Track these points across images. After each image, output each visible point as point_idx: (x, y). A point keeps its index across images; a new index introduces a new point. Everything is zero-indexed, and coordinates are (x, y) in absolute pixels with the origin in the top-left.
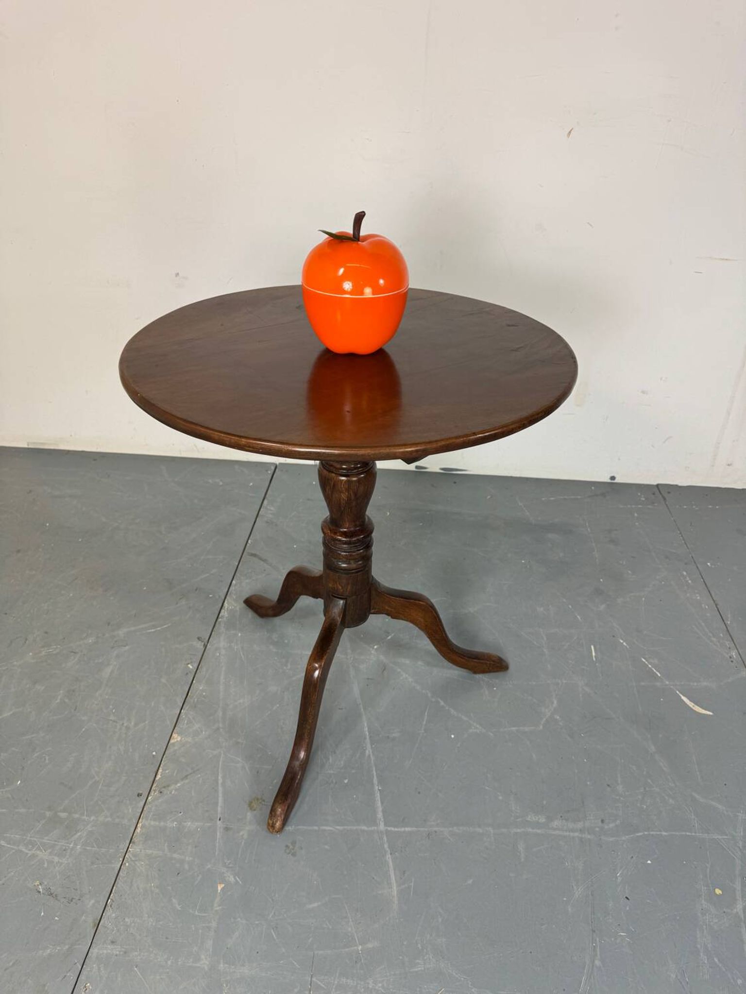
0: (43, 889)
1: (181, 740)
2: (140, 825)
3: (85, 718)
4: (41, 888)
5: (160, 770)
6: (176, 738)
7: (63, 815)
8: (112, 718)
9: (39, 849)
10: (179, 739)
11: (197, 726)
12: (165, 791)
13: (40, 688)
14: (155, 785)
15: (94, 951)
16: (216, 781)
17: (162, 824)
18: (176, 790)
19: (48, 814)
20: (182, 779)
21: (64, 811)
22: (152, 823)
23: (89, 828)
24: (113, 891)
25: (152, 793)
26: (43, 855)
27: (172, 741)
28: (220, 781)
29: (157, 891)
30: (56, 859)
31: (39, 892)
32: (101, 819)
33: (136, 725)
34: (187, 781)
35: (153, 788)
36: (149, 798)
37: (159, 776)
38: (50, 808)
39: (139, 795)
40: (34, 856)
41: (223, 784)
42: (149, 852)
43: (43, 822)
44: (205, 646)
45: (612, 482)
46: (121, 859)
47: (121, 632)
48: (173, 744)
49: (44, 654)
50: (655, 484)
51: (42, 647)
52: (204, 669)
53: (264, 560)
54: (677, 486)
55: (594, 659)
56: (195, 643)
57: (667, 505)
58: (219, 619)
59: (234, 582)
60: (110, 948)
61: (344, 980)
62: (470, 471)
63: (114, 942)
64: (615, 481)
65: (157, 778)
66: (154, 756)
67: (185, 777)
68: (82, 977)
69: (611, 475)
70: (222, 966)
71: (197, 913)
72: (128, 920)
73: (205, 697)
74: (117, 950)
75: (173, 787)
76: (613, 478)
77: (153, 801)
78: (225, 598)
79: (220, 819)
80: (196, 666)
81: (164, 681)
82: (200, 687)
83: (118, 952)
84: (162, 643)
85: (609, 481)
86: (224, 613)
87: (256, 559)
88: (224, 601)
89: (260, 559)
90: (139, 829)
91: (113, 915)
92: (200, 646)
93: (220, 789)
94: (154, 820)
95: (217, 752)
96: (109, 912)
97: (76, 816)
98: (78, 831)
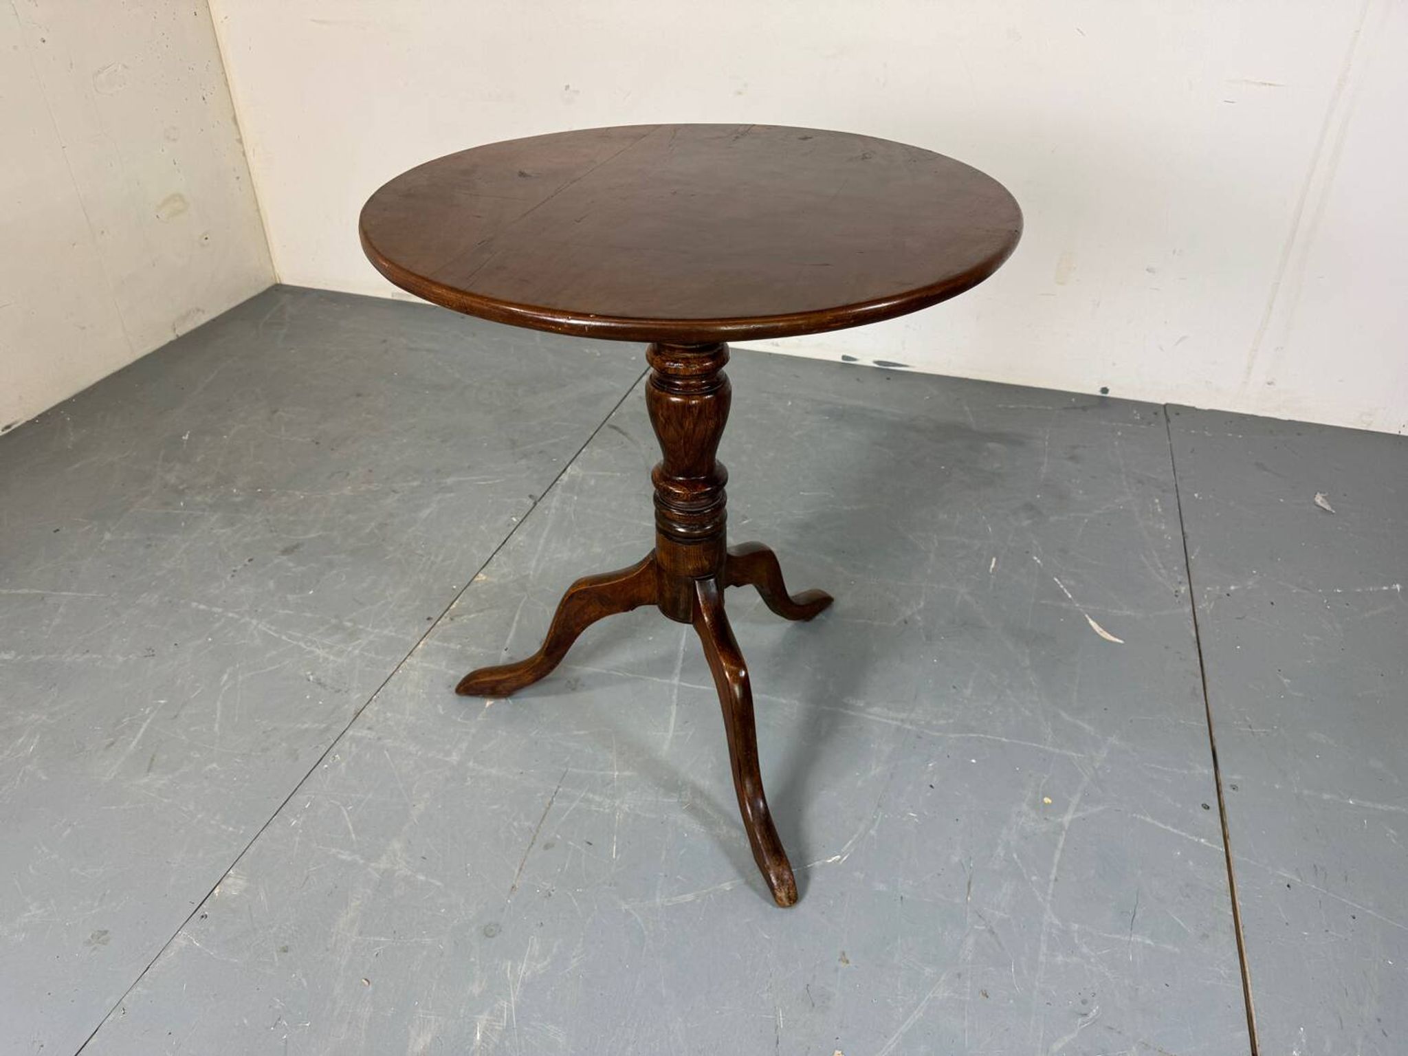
0: (314, 679)
1: (486, 580)
2: (422, 642)
3: (391, 549)
4: (311, 678)
5: (457, 601)
6: (482, 577)
7: (349, 624)
8: (420, 552)
9: (317, 647)
10: (484, 578)
11: (506, 570)
12: (456, 619)
13: (352, 517)
14: (447, 612)
15: (350, 733)
16: (512, 618)
17: (446, 645)
18: (468, 619)
19: (334, 621)
20: (477, 611)
21: (350, 620)
22: (436, 643)
23: (371, 637)
24: (382, 689)
25: (443, 619)
26: (320, 652)
27: (476, 579)
28: (517, 618)
29: (424, 696)
30: (332, 658)
31: (309, 680)
32: (386, 632)
33: (443, 561)
34: (481, 614)
35: (446, 615)
36: (439, 622)
37: (454, 606)
38: (336, 617)
39: (429, 619)
40: (311, 652)
41: (519, 621)
42: (426, 665)
43: (327, 626)
44: (535, 504)
45: (1104, 395)
46: (396, 667)
47: (450, 481)
48: (477, 582)
49: (363, 489)
50: (1163, 403)
51: (363, 483)
52: (528, 524)
53: (625, 434)
54: (1193, 408)
55: (991, 570)
56: (525, 500)
57: (1168, 428)
58: (558, 482)
59: (584, 450)
60: (365, 732)
61: (591, 796)
62: (913, 367)
63: (369, 728)
64: (1108, 395)
65: (451, 608)
66: (454, 589)
67: (482, 611)
68: (334, 749)
69: (1104, 386)
70: (471, 764)
71: (459, 720)
72: (389, 715)
73: (521, 547)
74: (371, 735)
75: (465, 617)
76: (1105, 390)
77: (442, 625)
78: (570, 463)
79: (506, 650)
80: (520, 519)
81: (483, 527)
82: (519, 538)
83: (372, 737)
84: (491, 495)
85: (1099, 394)
86: (565, 477)
87: (615, 432)
88: (567, 466)
89: (621, 432)
90: (420, 646)
91: (376, 708)
92: (530, 503)
93: (514, 625)
94: (438, 640)
95: (519, 594)
96: (372, 706)
97: (361, 626)
98: (359, 639)
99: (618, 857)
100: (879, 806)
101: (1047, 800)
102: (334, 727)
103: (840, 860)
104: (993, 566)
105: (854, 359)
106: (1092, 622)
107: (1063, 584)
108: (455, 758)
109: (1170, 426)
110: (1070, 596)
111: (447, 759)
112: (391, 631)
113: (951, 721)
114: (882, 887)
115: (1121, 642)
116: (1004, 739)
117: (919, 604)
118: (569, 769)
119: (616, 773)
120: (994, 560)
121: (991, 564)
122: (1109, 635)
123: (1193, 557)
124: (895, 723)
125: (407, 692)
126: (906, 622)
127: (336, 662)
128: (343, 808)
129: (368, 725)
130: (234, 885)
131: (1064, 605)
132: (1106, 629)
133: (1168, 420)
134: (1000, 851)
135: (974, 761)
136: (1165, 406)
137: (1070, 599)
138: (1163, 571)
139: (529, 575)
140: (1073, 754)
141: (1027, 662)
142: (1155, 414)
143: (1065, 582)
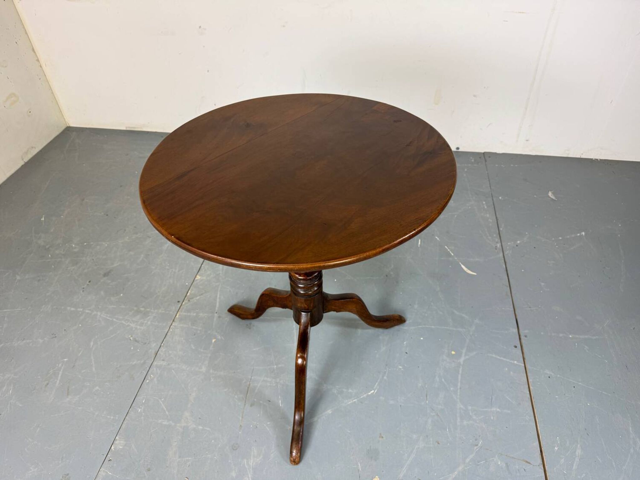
0: (133, 339)
1: (201, 278)
2: (178, 314)
3: (153, 267)
4: (131, 338)
5: (189, 291)
6: (198, 277)
7: (142, 309)
8: (167, 268)
9: (131, 323)
10: (200, 277)
11: (209, 272)
12: (191, 300)
13: (132, 253)
14: (186, 297)
15: (155, 363)
16: (216, 296)
17: (189, 314)
18: (196, 300)
19: (135, 308)
20: (200, 295)
21: (143, 307)
22: (184, 314)
23: (154, 315)
24: (164, 340)
25: (185, 301)
26: (133, 325)
27: (196, 279)
28: (218, 296)
29: (184, 341)
30: (138, 327)
31: (131, 340)
32: (160, 311)
33: (179, 271)
34: (202, 296)
35: (186, 299)
36: (184, 303)
37: (188, 294)
38: (136, 306)
39: (178, 302)
40: (128, 326)
41: (220, 298)
42: (181, 325)
43: (133, 312)
46: (168, 328)
48: (197, 280)
49: (134, 237)
50: (483, 151)
51: (133, 234)
54: (495, 153)
55: (419, 246)
57: (486, 165)
60: (162, 362)
61: (266, 378)
63: (163, 360)
64: (459, 150)
66: (187, 285)
67: (202, 294)
68: (149, 372)
70: (211, 371)
71: (202, 350)
72: (170, 352)
74: (164, 363)
75: (195, 299)
76: (458, 148)
77: (185, 304)
79: (216, 313)
85: (456, 150)
90: (177, 316)
91: (164, 350)
93: (218, 300)
94: (185, 312)
95: (217, 284)
96: (162, 348)
97: (148, 310)
98: (149, 316)
99: (283, 405)
100: (386, 365)
101: (453, 353)
102: (147, 361)
103: (374, 392)
104: (419, 243)
106: (463, 266)
107: (449, 249)
108: (204, 369)
110: (452, 254)
111: (201, 370)
112: (163, 311)
113: (411, 321)
114: (392, 402)
115: (475, 274)
116: (433, 327)
117: (391, 267)
118: (255, 368)
119: (275, 366)
120: (420, 240)
122: (470, 271)
123: (501, 230)
125: (176, 340)
126: (387, 276)
127: (141, 329)
128: (159, 400)
129: (162, 359)
130: (120, 444)
131: (451, 259)
132: (469, 269)
133: (486, 161)
134: (437, 379)
135: (422, 339)
136: (484, 153)
137: (453, 256)
138: (490, 238)
139: (220, 274)
140: (461, 330)
141: (438, 289)
142: (480, 158)
143: (450, 247)
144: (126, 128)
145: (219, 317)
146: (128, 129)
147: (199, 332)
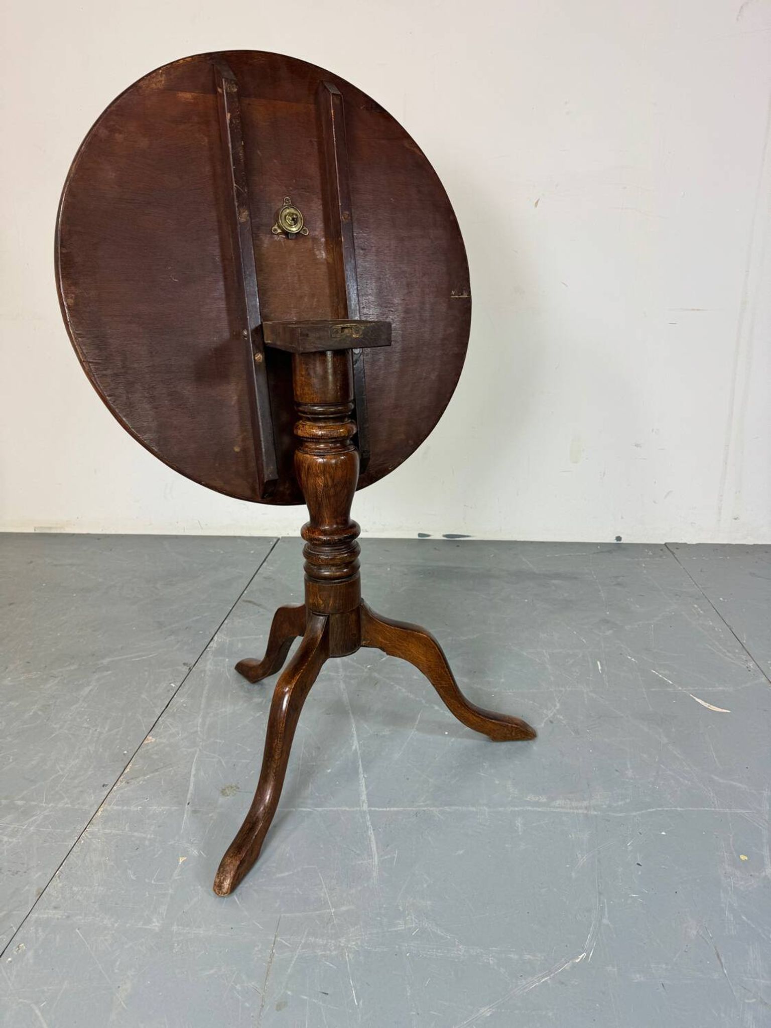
1: (155, 741)
2: (101, 810)
3: (58, 726)
5: (130, 765)
6: (151, 739)
7: (20, 803)
8: (86, 725)
10: (153, 740)
11: (173, 730)
12: (132, 782)
13: (14, 704)
14: (122, 777)
15: (34, 916)
16: (190, 773)
17: (126, 808)
18: (144, 781)
19: (4, 802)
20: (153, 772)
21: (22, 799)
22: (115, 808)
23: (46, 813)
25: (119, 783)
27: (146, 742)
28: (193, 772)
29: (111, 863)
30: (5, 839)
32: (60, 805)
33: (110, 730)
34: (157, 773)
35: (121, 779)
36: (115, 787)
37: (127, 770)
38: (7, 797)
39: (105, 785)
41: (196, 775)
42: (107, 831)
44: (190, 670)
45: (619, 542)
46: (77, 838)
47: (106, 661)
48: (147, 745)
49: (22, 678)
50: (662, 543)
51: (23, 673)
52: (187, 687)
53: (259, 605)
54: (685, 544)
55: (600, 672)
56: (179, 668)
57: (675, 558)
58: (208, 649)
59: (226, 622)
60: (52, 912)
61: (312, 939)
62: (473, 536)
63: (55, 908)
64: (622, 542)
65: (125, 772)
66: (124, 754)
67: (157, 770)
68: (17, 938)
69: (617, 536)
70: (175, 928)
71: (153, 882)
72: (75, 889)
73: (185, 707)
74: (58, 914)
75: (141, 778)
76: (619, 538)
77: (118, 790)
78: (216, 633)
79: (188, 804)
80: (179, 684)
81: (143, 696)
82: (180, 700)
83: (60, 917)
84: (146, 668)
85: (615, 542)
86: (213, 645)
87: (251, 605)
88: (214, 636)
89: (255, 604)
90: (99, 813)
91: (60, 885)
92: (185, 669)
93: (192, 779)
94: (117, 805)
95: (192, 750)
96: (56, 882)
97: (34, 803)
98: (34, 816)
99: (361, 1003)
100: (600, 894)
101: (743, 857)
102: (15, 912)
103: (587, 957)
104: (600, 668)
105: (428, 536)
106: (697, 700)
107: (660, 674)
108: (156, 925)
109: (676, 556)
110: (671, 682)
111: (148, 927)
112: (67, 803)
113: (628, 801)
114: (638, 978)
115: (728, 711)
116: (679, 809)
117: (555, 706)
118: (283, 914)
119: (333, 909)
120: (599, 663)
121: (598, 667)
122: (717, 708)
123: (744, 641)
124: (580, 811)
125: (91, 861)
126: (551, 722)
127: (10, 843)
128: (34, 1006)
129: (53, 904)
131: (670, 690)
132: (713, 704)
133: (673, 553)
134: (729, 916)
135: (663, 833)
136: (665, 544)
137: (672, 685)
138: (730, 655)
139: (197, 731)
140: (744, 811)
141: (665, 740)
142: (661, 550)
143: (660, 672)
144: (35, 530)
145: (195, 812)
146: (38, 531)
147: (147, 843)
